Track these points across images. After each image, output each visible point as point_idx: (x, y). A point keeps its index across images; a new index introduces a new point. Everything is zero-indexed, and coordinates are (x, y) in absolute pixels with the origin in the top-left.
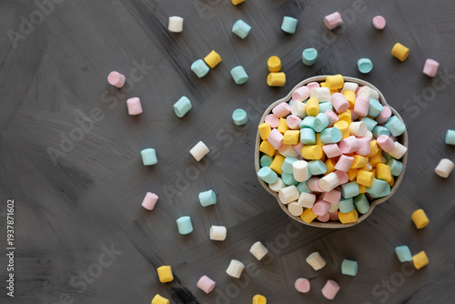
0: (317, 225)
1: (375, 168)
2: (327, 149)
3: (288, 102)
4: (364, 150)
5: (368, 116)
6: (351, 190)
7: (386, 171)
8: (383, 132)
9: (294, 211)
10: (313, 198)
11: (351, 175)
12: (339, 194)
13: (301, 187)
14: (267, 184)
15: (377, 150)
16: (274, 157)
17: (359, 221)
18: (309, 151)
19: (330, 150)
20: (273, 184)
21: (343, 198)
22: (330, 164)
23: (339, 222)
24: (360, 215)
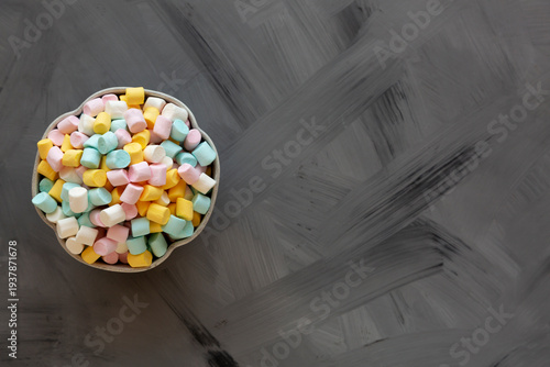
0: (101, 267)
1: (173, 203)
2: (112, 175)
3: (79, 117)
4: (157, 179)
5: (171, 139)
6: (140, 228)
7: (186, 207)
8: (188, 160)
9: (73, 248)
10: (94, 234)
11: (140, 209)
12: (126, 231)
13: (82, 219)
14: (45, 214)
15: (175, 182)
16: (55, 181)
17: (153, 266)
18: (89, 176)
19: (115, 177)
20: (51, 214)
21: (130, 235)
22: (115, 193)
23: (128, 265)
24: (155, 258)
